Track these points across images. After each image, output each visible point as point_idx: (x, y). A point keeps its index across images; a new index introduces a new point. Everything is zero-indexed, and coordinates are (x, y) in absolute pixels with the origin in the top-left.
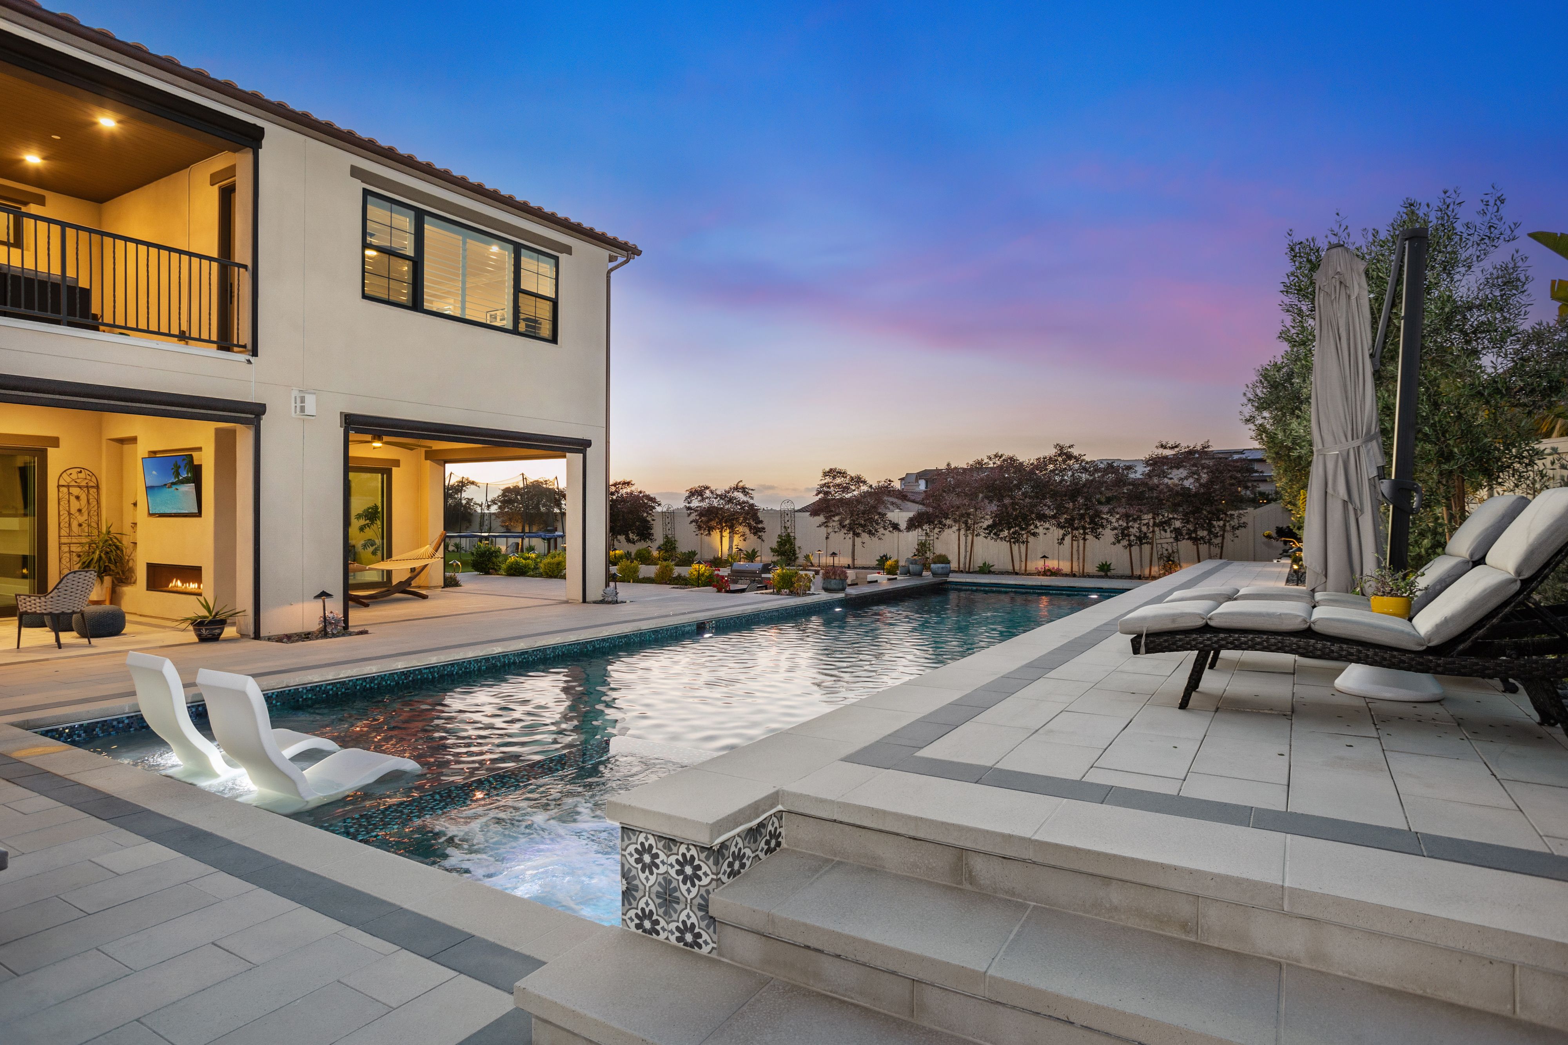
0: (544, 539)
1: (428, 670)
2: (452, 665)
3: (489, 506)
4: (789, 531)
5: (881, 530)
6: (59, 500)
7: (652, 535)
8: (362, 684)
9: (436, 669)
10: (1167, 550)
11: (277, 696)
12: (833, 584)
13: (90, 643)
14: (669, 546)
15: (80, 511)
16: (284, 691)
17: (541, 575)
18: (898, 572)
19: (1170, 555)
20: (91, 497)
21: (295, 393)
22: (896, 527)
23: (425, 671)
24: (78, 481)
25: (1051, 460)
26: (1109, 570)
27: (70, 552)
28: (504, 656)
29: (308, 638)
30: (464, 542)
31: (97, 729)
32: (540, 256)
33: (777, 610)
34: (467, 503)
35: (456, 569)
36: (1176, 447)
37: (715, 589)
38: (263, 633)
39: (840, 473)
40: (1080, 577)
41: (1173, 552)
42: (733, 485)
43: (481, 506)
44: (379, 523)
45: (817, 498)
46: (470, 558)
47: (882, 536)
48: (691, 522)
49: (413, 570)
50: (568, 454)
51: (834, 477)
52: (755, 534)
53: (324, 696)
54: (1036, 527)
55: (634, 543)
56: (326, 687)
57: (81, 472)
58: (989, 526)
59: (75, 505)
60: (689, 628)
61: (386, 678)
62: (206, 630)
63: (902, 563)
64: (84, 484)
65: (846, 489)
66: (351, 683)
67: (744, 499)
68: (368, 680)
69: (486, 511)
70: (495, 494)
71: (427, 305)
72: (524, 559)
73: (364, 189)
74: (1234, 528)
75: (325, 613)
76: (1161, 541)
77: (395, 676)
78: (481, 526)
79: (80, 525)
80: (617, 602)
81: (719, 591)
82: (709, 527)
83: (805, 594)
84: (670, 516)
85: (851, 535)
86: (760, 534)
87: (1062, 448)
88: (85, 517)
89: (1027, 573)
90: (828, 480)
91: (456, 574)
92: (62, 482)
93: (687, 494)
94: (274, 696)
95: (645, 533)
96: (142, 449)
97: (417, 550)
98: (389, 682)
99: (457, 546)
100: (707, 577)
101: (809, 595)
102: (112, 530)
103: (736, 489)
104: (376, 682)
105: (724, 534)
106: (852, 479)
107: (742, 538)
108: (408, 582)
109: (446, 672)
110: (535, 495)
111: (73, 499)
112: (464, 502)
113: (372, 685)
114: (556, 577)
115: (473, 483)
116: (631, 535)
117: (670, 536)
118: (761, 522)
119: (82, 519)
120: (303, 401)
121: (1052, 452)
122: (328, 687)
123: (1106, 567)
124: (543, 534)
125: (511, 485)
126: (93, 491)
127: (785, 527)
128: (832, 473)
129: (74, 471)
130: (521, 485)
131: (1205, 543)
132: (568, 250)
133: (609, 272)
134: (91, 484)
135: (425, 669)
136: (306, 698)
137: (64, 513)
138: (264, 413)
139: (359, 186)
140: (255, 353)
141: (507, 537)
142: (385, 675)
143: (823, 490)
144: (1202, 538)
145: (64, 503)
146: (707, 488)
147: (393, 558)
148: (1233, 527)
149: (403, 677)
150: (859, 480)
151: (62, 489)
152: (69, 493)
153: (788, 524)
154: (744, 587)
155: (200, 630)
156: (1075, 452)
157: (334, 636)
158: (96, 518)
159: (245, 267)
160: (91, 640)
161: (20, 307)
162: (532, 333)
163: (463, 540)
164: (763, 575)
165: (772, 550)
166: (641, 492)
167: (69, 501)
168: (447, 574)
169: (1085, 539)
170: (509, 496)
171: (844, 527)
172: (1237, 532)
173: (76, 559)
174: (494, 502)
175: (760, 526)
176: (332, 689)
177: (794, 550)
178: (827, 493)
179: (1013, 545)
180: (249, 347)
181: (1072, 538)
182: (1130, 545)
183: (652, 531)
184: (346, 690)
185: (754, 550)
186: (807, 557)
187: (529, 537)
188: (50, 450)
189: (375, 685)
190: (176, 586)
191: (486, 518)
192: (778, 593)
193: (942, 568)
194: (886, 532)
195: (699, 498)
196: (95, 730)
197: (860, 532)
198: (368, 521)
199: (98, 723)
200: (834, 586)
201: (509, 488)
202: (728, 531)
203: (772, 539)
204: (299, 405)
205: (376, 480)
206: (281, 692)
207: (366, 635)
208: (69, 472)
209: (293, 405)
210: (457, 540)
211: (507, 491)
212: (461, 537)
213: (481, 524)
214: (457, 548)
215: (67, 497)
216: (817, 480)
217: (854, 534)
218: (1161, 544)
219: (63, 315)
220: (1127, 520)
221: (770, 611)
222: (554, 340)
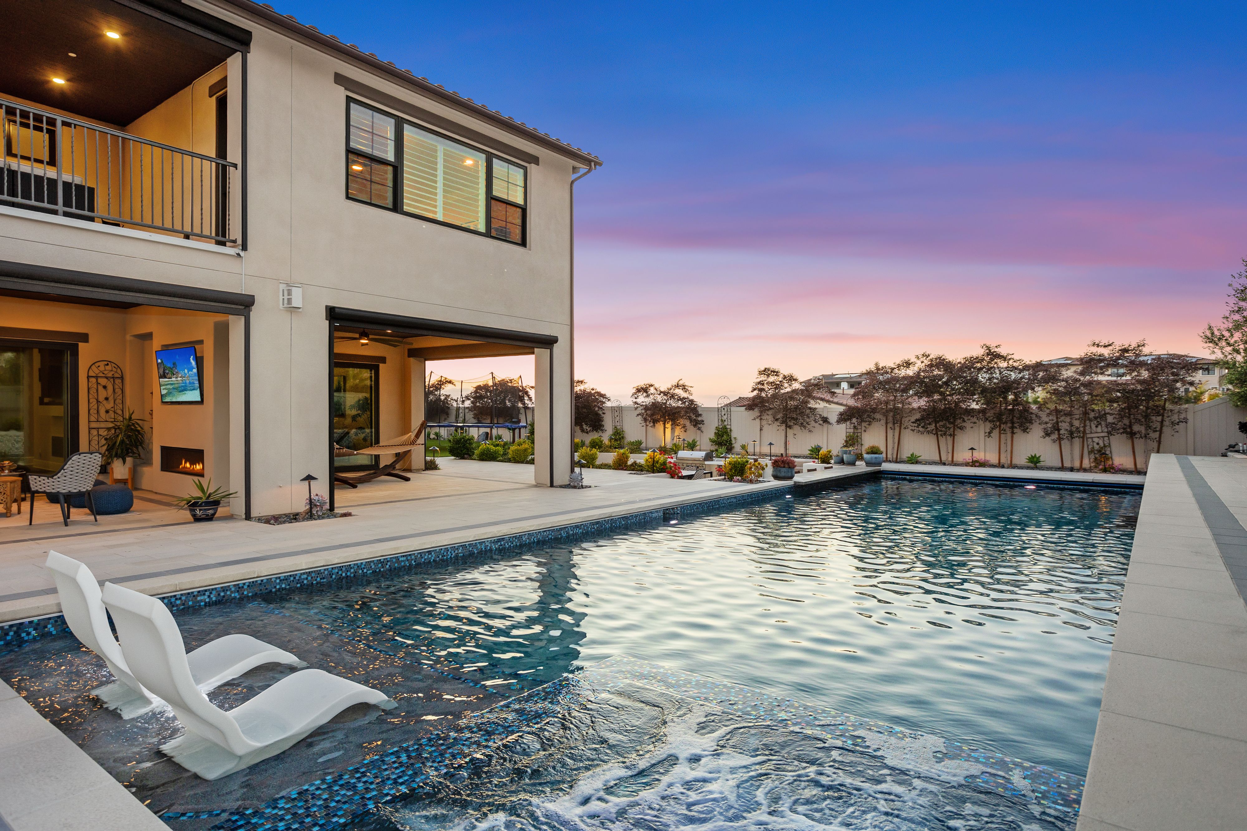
0: (510, 429)
1: (405, 558)
2: (430, 552)
3: (463, 401)
4: (726, 423)
5: (813, 423)
6: (88, 389)
7: (603, 426)
8: (338, 573)
9: (413, 557)
10: (1098, 444)
11: (248, 586)
12: (783, 472)
13: (96, 521)
14: (618, 437)
15: (107, 399)
16: (256, 581)
17: (509, 461)
18: (832, 461)
19: (1102, 448)
20: (116, 387)
21: (282, 287)
22: (825, 420)
23: (403, 559)
24: (105, 372)
25: (981, 361)
26: (1038, 461)
27: (99, 435)
28: (481, 543)
29: (295, 519)
30: (443, 432)
31: (49, 626)
32: (510, 166)
33: (735, 497)
34: (446, 399)
35: (434, 452)
36: (1109, 345)
37: (669, 475)
38: (254, 513)
39: (774, 372)
40: (1008, 468)
41: (1105, 446)
42: (675, 383)
43: (457, 401)
44: (369, 413)
45: (752, 395)
46: (447, 445)
47: (812, 429)
48: (638, 415)
49: (397, 455)
50: (536, 350)
51: (768, 376)
52: (695, 426)
53: (299, 585)
54: (964, 421)
55: (587, 433)
56: (300, 577)
57: (108, 365)
58: (917, 420)
59: (103, 394)
60: (656, 514)
61: (363, 566)
62: (200, 510)
63: (834, 453)
64: (110, 375)
65: (778, 386)
66: (326, 572)
67: (684, 395)
68: (344, 569)
69: (461, 406)
70: (469, 389)
71: (406, 208)
72: (494, 446)
73: (347, 97)
74: (1173, 424)
75: (310, 496)
76: (1093, 435)
77: (372, 564)
78: (456, 418)
79: (107, 412)
80: (582, 487)
81: (672, 477)
82: (653, 420)
83: (758, 482)
84: (619, 410)
85: (784, 427)
86: (700, 426)
87: (988, 348)
88: (112, 404)
89: (953, 464)
90: (763, 378)
91: (436, 458)
92: (91, 374)
93: (634, 391)
94: (245, 587)
95: (597, 424)
96: (156, 344)
97: (401, 438)
98: (365, 571)
99: (437, 434)
100: (661, 465)
101: (760, 482)
102: (133, 417)
103: (677, 386)
104: (352, 570)
105: (667, 426)
106: (785, 377)
107: (683, 430)
108: (392, 466)
109: (423, 560)
110: (501, 392)
111: (100, 388)
112: (442, 398)
113: (349, 574)
114: (522, 462)
115: (450, 382)
116: (584, 426)
117: (618, 427)
118: (700, 415)
119: (109, 405)
120: (289, 293)
121: (979, 352)
122: (303, 577)
123: (1035, 459)
124: (509, 425)
125: (481, 384)
126: (118, 381)
127: (722, 420)
128: (766, 372)
129: (102, 364)
130: (490, 383)
131: (1141, 437)
132: (535, 160)
133: (572, 183)
134: (116, 375)
135: (402, 556)
136: (279, 589)
137: (94, 401)
138: (253, 303)
139: (341, 93)
140: (244, 247)
141: (478, 427)
142: (362, 563)
143: (759, 387)
144: (1139, 432)
145: (93, 391)
146: (652, 386)
147: (381, 444)
148: (1172, 422)
149: (380, 565)
150: (791, 379)
151: (91, 380)
152: (98, 383)
153: (725, 418)
154: (693, 473)
155: (194, 510)
156: (1003, 351)
157: (320, 517)
158: (121, 406)
159: (235, 166)
160: (98, 517)
161: (17, 197)
162: (503, 237)
163: (442, 429)
164: (706, 463)
165: (712, 441)
166: (593, 389)
167: (97, 391)
168: (428, 458)
169: (1013, 433)
170: (480, 393)
171: (777, 420)
172: (1177, 426)
173: (103, 442)
174: (467, 398)
175: (700, 419)
176: (307, 579)
177: (731, 440)
178: (761, 390)
179: (940, 438)
180: (239, 241)
181: (1000, 433)
182: (1060, 439)
183: (603, 423)
184: (321, 579)
185: (693, 440)
186: (743, 447)
187: (497, 427)
188: (81, 345)
189: (351, 573)
190: (184, 467)
191: (461, 411)
192: (731, 479)
193: (876, 458)
194: (817, 425)
195: (645, 394)
196: (46, 627)
197: (792, 424)
198: (359, 412)
199: (50, 619)
200: (783, 474)
201: (480, 386)
202: (670, 423)
203: (710, 431)
204: (286, 297)
205: (366, 374)
206: (253, 582)
207: (350, 517)
208: (97, 365)
209: (281, 297)
210: (437, 430)
211: (479, 388)
212: (440, 426)
213: (457, 416)
214: (437, 436)
215: (96, 386)
216: (754, 378)
217: (786, 426)
218: (1092, 438)
219: (60, 207)
220: (1057, 415)
221: (729, 498)
222: (523, 243)
